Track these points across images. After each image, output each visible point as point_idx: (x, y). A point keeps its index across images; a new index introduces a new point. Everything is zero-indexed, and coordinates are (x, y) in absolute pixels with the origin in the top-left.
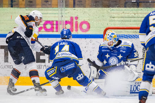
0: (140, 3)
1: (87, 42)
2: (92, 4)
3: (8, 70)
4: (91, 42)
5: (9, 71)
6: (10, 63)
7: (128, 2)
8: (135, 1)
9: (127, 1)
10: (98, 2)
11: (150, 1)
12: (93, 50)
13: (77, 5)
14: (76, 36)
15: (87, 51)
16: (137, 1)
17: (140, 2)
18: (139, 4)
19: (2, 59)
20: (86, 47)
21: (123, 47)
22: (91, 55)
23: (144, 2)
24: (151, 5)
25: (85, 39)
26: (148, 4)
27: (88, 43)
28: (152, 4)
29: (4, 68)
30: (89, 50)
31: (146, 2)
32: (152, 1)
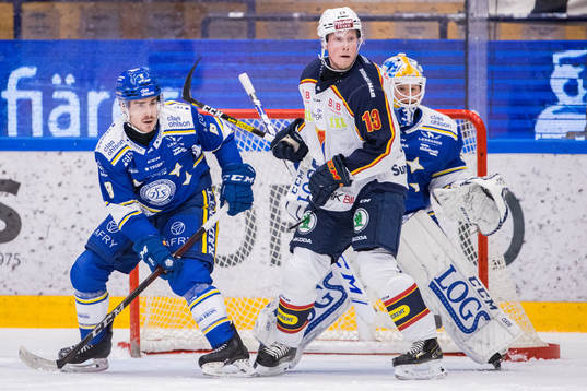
0: (257, 23)
1: (66, 164)
2: (85, 27)
4: (79, 164)
7: (215, 18)
8: (240, 15)
9: (211, 15)
10: (105, 17)
11: (296, 15)
12: (89, 196)
13: (30, 27)
14: (24, 144)
15: (66, 198)
16: (251, 15)
17: (258, 19)
18: (254, 25)
20: (64, 184)
21: (430, 135)
22: (79, 213)
23: (274, 19)
24: (298, 27)
25: (58, 152)
26: (289, 25)
27: (70, 167)
28: (302, 24)
30: (74, 195)
31: (283, 19)
32: (304, 15)
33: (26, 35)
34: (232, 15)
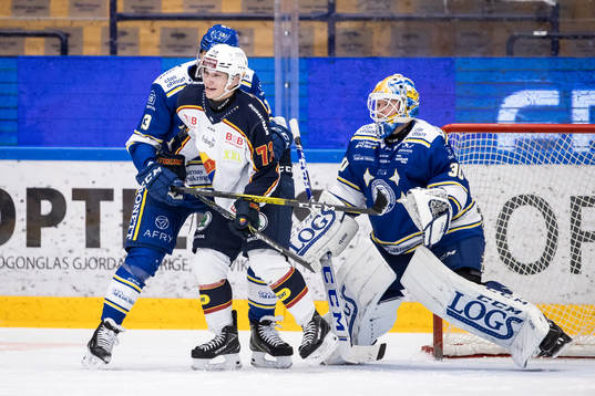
0: (561, 42)
2: (395, 44)
3: (97, 276)
5: (103, 277)
6: (107, 251)
7: (520, 36)
8: (544, 33)
9: (516, 34)
10: (416, 36)
13: (344, 45)
16: (553, 34)
17: (561, 37)
18: (557, 42)
19: (77, 235)
21: (406, 145)
23: (576, 37)
26: (591, 43)
29: (83, 266)
31: (585, 37)
33: (340, 53)
34: (536, 33)
